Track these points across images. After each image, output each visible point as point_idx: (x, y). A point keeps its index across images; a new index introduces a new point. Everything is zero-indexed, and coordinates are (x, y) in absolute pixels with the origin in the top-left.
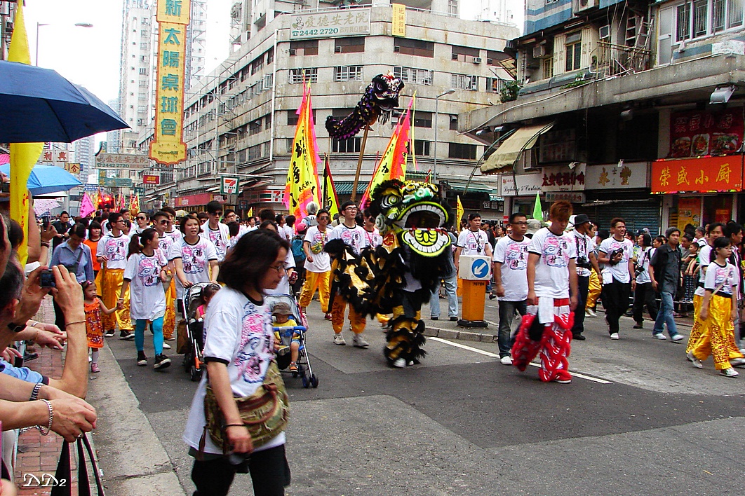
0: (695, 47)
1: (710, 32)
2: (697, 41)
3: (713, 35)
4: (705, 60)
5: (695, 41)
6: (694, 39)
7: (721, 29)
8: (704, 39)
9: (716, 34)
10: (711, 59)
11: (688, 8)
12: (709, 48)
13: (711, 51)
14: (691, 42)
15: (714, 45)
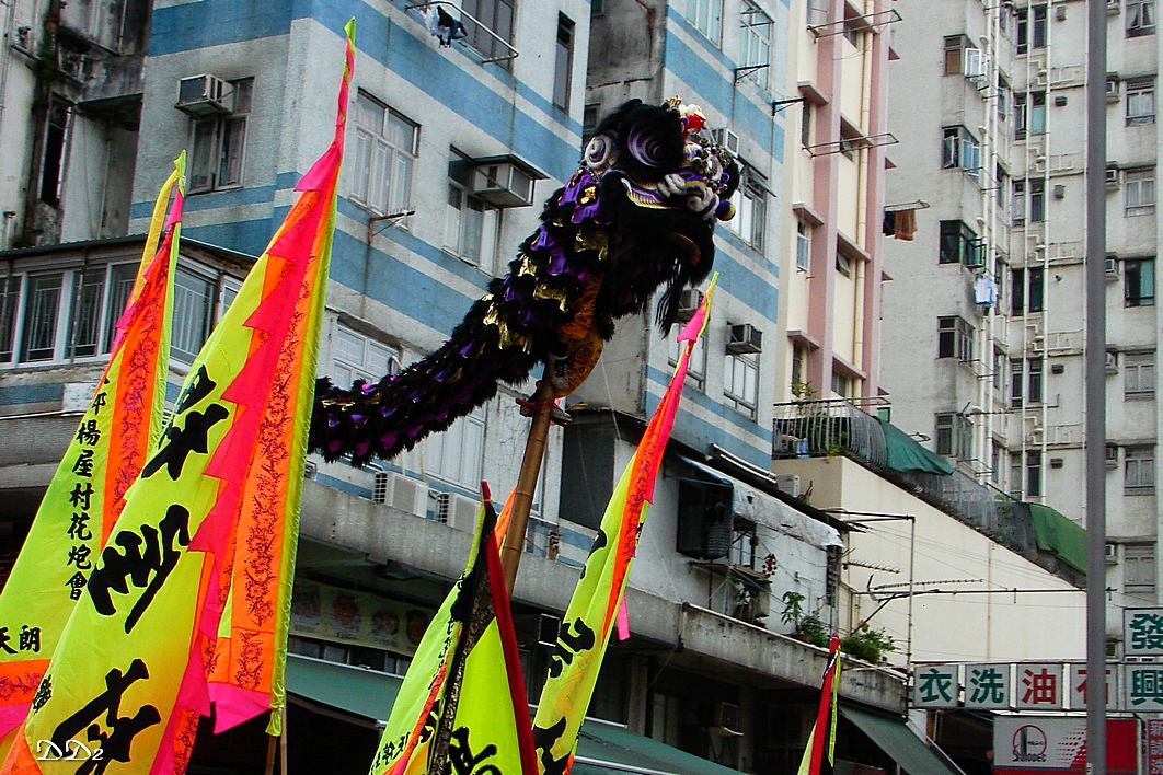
0: (23, 383)
1: (63, 354)
2: (30, 371)
3: (67, 361)
4: (47, 422)
5: (22, 371)
6: (23, 365)
7: (91, 351)
8: (46, 370)
9: (78, 360)
10: (60, 421)
11: (15, 287)
12: (57, 393)
13: (61, 398)
14: (14, 372)
15: (69, 387)
